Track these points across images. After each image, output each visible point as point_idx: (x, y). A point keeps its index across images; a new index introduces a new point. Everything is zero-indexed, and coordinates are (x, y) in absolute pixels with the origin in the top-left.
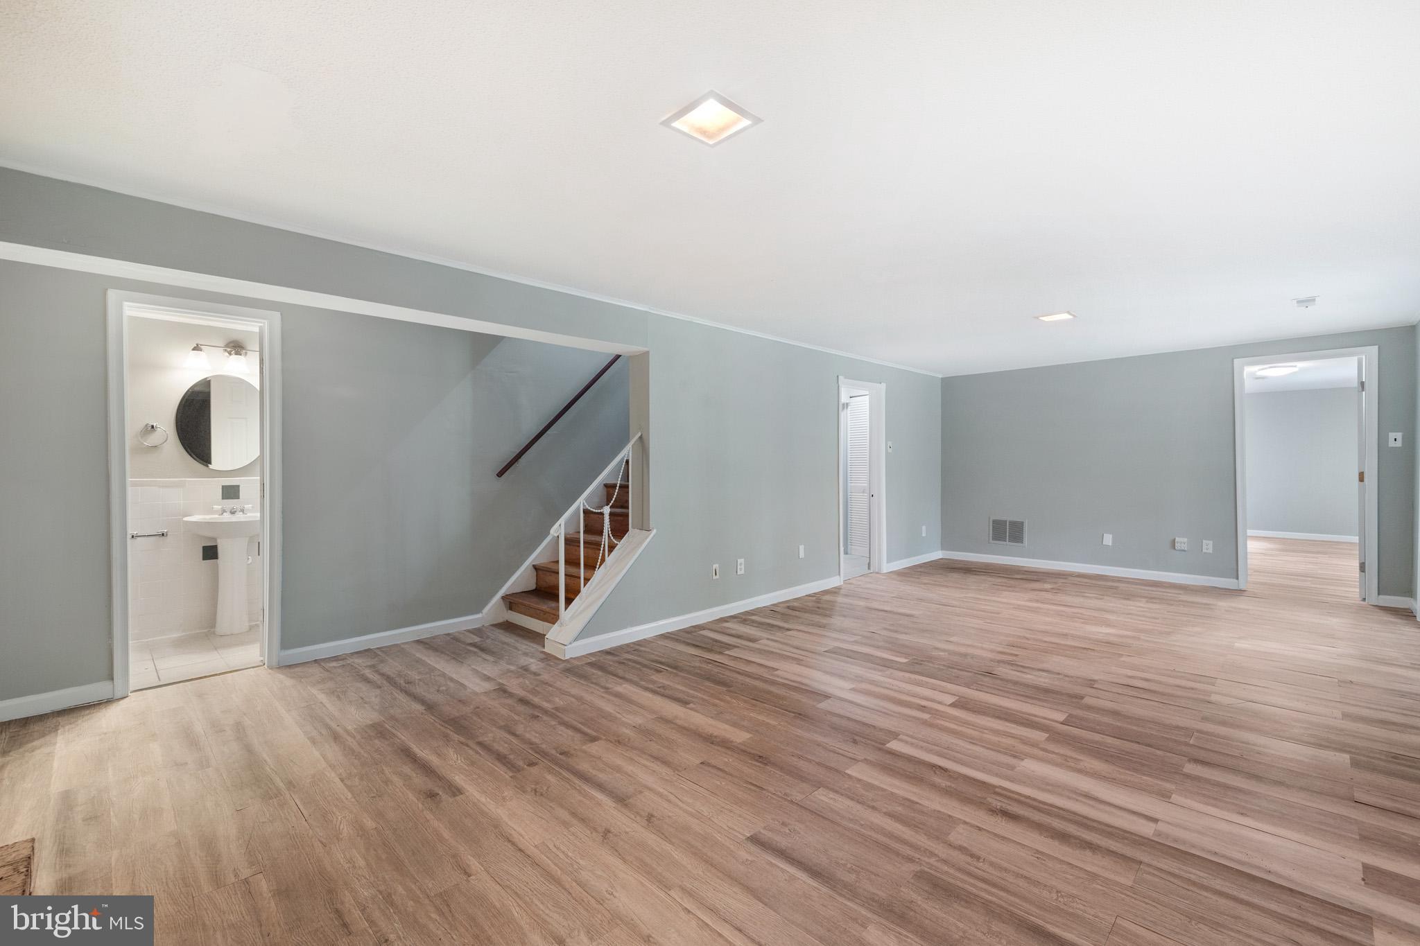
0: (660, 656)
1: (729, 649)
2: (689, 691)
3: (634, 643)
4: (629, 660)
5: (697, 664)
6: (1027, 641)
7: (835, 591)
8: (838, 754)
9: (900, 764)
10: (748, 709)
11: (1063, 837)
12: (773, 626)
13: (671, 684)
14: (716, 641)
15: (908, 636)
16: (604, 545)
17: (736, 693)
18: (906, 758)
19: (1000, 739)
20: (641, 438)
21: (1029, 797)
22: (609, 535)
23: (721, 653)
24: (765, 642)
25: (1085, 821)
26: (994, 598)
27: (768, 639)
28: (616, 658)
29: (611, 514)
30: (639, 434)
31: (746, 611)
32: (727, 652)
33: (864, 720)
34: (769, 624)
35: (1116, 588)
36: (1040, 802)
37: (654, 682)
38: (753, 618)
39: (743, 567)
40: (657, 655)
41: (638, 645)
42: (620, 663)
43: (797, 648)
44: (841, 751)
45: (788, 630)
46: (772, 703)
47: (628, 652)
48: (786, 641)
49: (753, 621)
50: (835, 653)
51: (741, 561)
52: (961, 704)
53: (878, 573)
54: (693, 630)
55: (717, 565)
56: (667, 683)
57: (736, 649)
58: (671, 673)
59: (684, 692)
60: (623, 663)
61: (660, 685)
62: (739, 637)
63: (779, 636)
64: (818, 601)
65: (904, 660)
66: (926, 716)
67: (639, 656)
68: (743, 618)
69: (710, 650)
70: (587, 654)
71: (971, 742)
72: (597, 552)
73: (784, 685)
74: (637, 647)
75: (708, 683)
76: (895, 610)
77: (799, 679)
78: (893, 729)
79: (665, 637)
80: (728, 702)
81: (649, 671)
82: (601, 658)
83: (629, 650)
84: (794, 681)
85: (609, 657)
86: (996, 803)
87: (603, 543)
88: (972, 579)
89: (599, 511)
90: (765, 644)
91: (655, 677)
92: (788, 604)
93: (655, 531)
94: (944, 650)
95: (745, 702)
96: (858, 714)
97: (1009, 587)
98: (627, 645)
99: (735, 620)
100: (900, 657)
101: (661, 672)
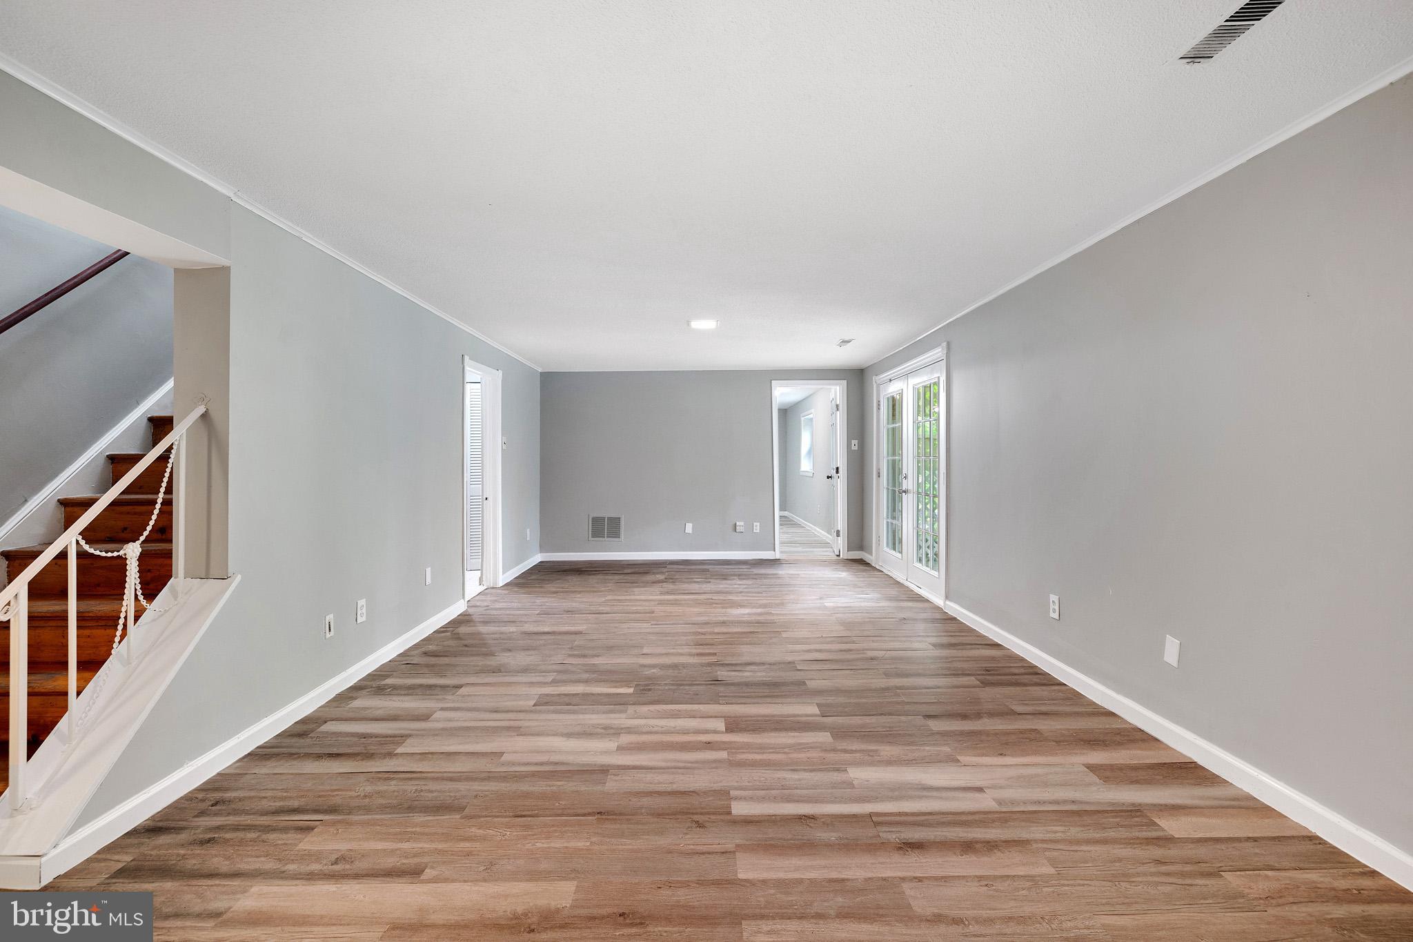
0: (282, 799)
1: (400, 744)
2: (400, 845)
3: (198, 790)
4: (219, 828)
5: (369, 789)
6: (703, 637)
7: (462, 620)
8: (703, 853)
9: (772, 833)
10: (525, 837)
11: (968, 847)
12: (430, 687)
13: (354, 845)
14: (364, 736)
15: (600, 658)
16: (126, 618)
17: (480, 817)
18: (768, 821)
19: (808, 755)
20: (205, 416)
21: (900, 814)
22: (136, 596)
23: (391, 755)
24: (438, 715)
25: (958, 818)
26: (628, 598)
27: (442, 709)
28: (183, 837)
29: (141, 558)
30: (201, 410)
31: (369, 675)
32: (399, 750)
33: (675, 787)
34: (421, 686)
35: (708, 570)
36: (913, 814)
37: (317, 856)
38: (389, 681)
39: (364, 610)
40: (274, 798)
41: (216, 790)
42: (204, 843)
43: (496, 712)
44: (704, 848)
45: (459, 687)
46: (547, 812)
47: (202, 813)
48: (469, 705)
49: (395, 687)
50: (546, 704)
51: (362, 602)
52: (734, 725)
53: (493, 588)
54: (305, 727)
55: (331, 616)
56: (343, 846)
57: (409, 741)
58: (334, 823)
59: (393, 852)
60: (209, 841)
61: (334, 857)
62: (395, 718)
63: (451, 700)
64: (457, 637)
65: (631, 690)
66: (723, 755)
67: (236, 812)
68: (374, 684)
69: (369, 756)
70: (98, 853)
71: (792, 770)
72: (109, 631)
73: (534, 774)
74: (218, 795)
75: (419, 818)
76: (555, 629)
77: (544, 758)
78: (716, 786)
79: (261, 755)
80: (484, 839)
81: (284, 836)
82: (144, 849)
83: (203, 806)
84: (542, 764)
85: (163, 839)
86: (893, 836)
87: (122, 615)
88: (593, 580)
89: (116, 554)
90: (441, 719)
91: (308, 843)
92: (423, 649)
93: (239, 577)
94: (654, 666)
95: (508, 826)
96: (662, 781)
97: (632, 583)
98: (188, 798)
99: (364, 692)
100: (622, 687)
101: (313, 829)
